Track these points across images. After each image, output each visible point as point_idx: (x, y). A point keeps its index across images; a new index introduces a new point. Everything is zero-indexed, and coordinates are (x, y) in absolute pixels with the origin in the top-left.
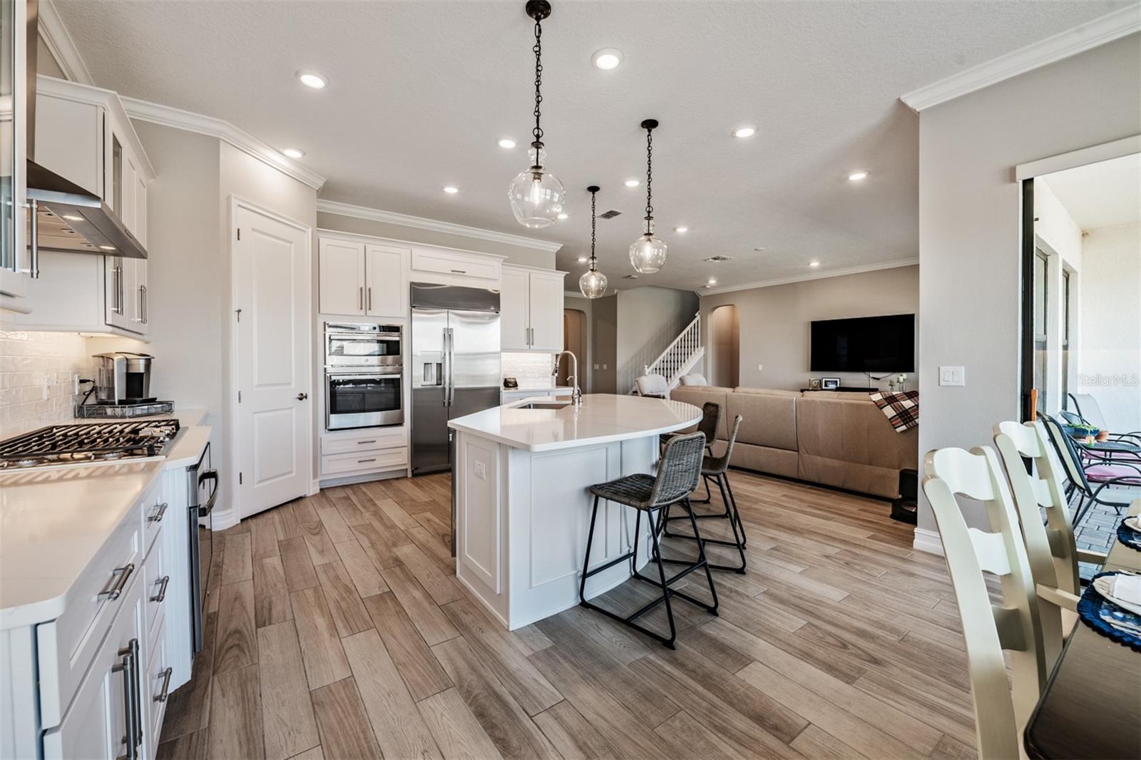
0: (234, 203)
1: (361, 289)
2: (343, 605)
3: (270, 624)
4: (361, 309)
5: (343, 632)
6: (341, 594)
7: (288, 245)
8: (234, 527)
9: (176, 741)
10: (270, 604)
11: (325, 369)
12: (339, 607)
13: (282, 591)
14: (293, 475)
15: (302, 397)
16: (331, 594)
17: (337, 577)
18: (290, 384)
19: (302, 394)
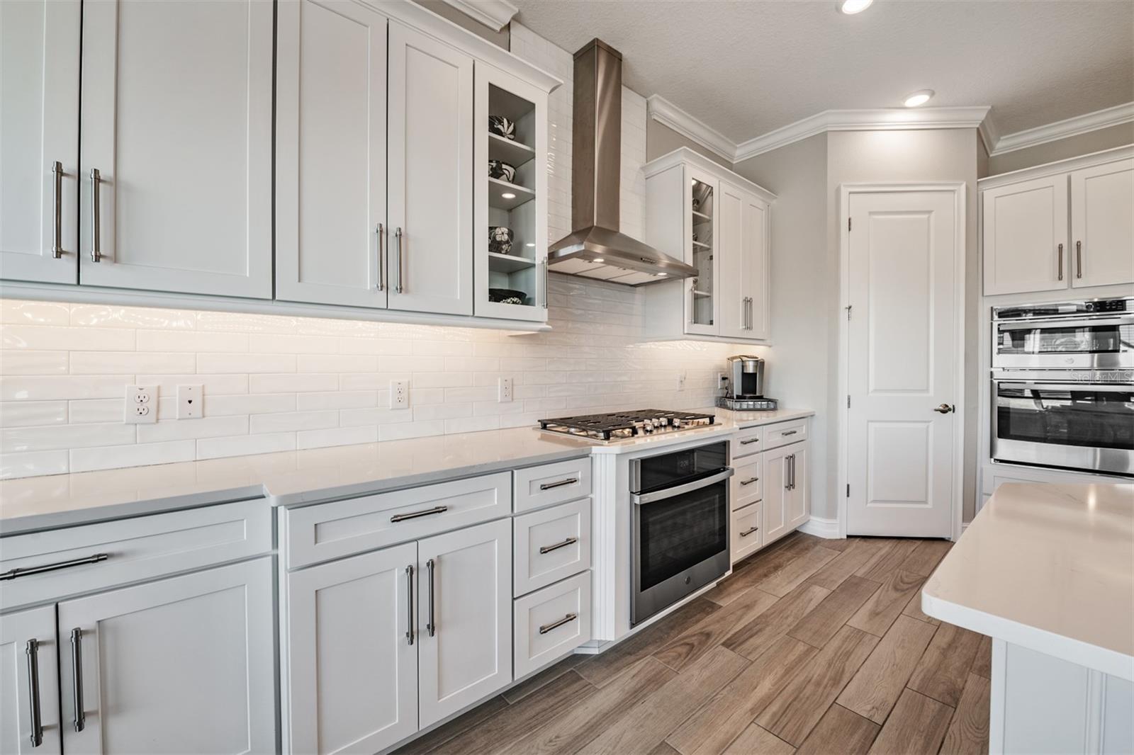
0: (844, 192)
1: (1061, 247)
2: (809, 690)
3: (733, 650)
4: (1060, 278)
5: (764, 720)
6: (824, 677)
7: (925, 216)
8: (836, 540)
9: (582, 679)
10: (760, 630)
11: (992, 373)
12: (801, 689)
13: (785, 626)
14: (929, 506)
15: (945, 410)
16: (818, 667)
17: (848, 654)
18: (927, 390)
19: (947, 406)
